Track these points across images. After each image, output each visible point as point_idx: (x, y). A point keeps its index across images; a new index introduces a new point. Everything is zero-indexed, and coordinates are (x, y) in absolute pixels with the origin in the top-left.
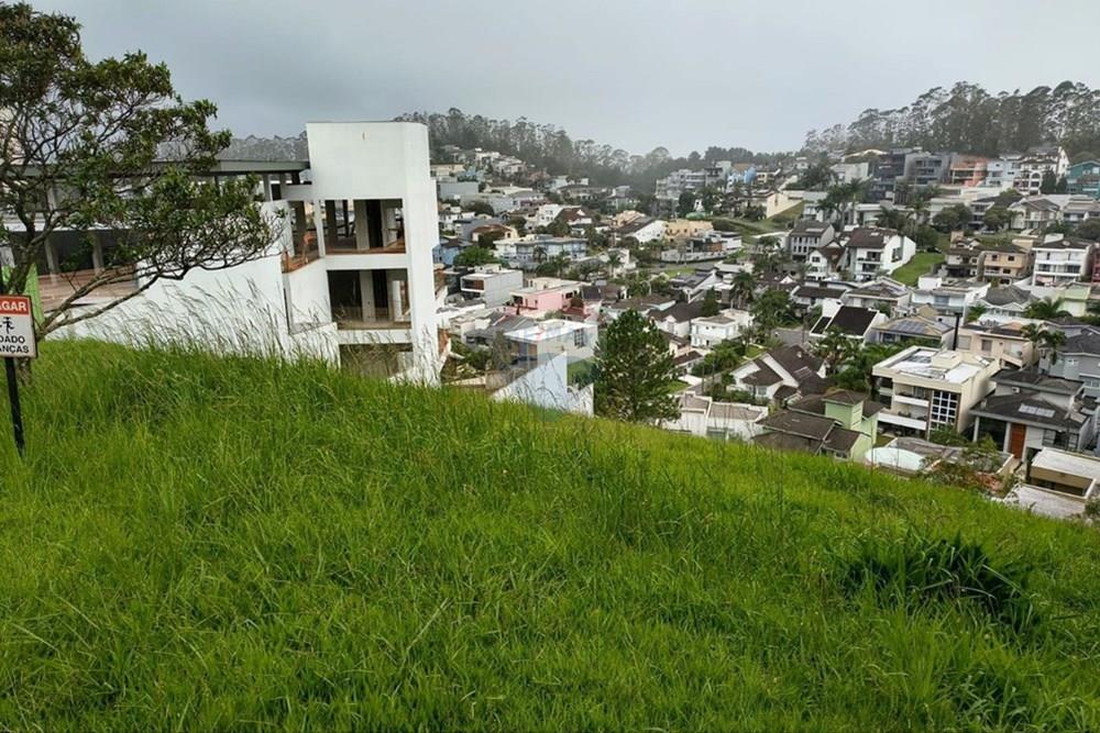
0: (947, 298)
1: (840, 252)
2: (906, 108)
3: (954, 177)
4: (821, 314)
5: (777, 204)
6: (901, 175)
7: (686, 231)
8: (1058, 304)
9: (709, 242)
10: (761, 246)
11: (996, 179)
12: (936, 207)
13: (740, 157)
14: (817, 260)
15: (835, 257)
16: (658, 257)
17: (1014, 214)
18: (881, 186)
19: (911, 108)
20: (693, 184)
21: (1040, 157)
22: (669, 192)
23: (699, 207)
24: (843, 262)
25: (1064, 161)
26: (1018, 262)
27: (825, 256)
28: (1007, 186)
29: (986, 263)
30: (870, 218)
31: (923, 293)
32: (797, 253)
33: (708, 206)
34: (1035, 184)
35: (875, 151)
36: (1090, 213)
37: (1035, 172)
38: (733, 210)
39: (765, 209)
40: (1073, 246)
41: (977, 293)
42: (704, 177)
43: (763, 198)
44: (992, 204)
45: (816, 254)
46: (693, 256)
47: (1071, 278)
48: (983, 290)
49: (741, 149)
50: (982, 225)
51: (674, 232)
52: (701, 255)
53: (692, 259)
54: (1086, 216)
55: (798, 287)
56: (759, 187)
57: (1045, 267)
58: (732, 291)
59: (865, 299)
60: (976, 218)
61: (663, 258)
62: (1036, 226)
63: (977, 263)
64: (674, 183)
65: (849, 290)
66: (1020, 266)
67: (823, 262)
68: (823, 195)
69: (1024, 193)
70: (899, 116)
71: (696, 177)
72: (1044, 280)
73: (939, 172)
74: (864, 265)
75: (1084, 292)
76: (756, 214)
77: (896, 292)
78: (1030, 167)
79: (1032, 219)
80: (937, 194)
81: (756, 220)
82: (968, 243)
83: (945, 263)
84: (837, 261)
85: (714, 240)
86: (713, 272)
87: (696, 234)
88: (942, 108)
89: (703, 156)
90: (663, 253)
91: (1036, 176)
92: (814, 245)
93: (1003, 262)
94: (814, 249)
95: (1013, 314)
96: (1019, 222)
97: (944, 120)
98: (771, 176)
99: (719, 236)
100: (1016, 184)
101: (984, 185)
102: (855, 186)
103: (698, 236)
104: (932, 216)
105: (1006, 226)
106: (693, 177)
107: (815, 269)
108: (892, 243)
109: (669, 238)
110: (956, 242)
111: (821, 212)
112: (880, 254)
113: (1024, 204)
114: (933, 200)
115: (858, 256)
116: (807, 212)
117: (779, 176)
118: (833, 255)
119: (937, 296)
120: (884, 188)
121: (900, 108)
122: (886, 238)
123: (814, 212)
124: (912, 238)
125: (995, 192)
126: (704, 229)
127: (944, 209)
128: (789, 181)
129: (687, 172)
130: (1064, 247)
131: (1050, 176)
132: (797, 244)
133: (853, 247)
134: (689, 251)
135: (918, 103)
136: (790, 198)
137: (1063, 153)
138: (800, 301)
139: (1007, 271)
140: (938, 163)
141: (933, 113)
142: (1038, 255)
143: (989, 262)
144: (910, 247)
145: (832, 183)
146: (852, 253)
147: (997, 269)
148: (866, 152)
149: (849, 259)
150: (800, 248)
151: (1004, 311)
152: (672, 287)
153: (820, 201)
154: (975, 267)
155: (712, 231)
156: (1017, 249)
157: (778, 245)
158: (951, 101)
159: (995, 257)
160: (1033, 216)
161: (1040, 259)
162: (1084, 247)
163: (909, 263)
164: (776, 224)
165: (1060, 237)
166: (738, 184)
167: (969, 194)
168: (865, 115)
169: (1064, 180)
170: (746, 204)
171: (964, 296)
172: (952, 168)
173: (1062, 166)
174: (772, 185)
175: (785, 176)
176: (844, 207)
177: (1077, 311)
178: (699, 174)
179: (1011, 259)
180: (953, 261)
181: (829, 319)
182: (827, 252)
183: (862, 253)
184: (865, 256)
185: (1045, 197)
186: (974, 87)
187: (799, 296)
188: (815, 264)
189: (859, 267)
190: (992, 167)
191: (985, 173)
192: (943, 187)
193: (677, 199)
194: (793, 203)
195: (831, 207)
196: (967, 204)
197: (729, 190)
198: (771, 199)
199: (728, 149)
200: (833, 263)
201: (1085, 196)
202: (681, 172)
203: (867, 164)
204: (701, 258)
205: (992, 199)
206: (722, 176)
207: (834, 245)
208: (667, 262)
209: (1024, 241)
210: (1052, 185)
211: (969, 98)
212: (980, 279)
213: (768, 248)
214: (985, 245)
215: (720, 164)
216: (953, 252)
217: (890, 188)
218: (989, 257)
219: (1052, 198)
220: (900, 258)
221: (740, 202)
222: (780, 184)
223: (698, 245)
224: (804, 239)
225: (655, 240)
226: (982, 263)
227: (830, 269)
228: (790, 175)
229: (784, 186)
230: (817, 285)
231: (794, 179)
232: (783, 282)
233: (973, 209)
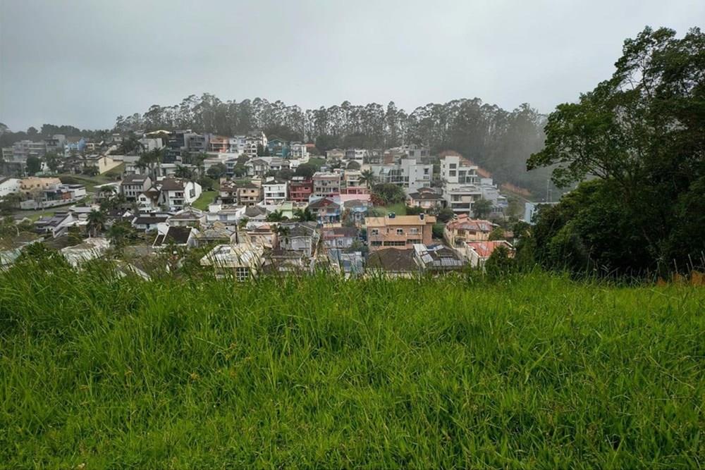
0: (226, 216)
1: (158, 193)
2: (177, 106)
3: (213, 148)
4: (157, 234)
5: (106, 164)
6: (184, 145)
7: (38, 185)
8: (281, 213)
9: (59, 192)
10: (103, 193)
11: (234, 149)
12: (208, 164)
13: (70, 132)
14: (144, 200)
15: (155, 197)
16: (18, 206)
17: (248, 168)
18: (173, 153)
19: (180, 106)
20: (36, 151)
21: (254, 137)
22: (15, 157)
23: (45, 167)
24: (161, 200)
25: (265, 139)
26: (256, 193)
27: (148, 197)
28: (241, 152)
29: (241, 195)
30: (170, 172)
31: (213, 214)
32: (129, 195)
33: (53, 167)
34: (254, 151)
35: (164, 131)
36: (282, 166)
37: (253, 145)
38: (73, 169)
39: (98, 168)
40: (280, 183)
41: (241, 212)
42: (44, 146)
43: (96, 160)
44: (236, 162)
45: (143, 196)
46: (49, 203)
47: (282, 199)
48: (243, 209)
49: (70, 127)
50: (233, 175)
51: (28, 187)
52: (55, 203)
53: (48, 206)
54: (280, 168)
55: (135, 219)
56: (90, 153)
57: (269, 195)
58: (88, 226)
59: (181, 222)
60: (230, 170)
61: (23, 207)
62: (259, 173)
63: (237, 195)
64: (19, 150)
65: (169, 217)
66: (257, 195)
67: (148, 201)
68: (137, 158)
69: (250, 156)
70: (173, 110)
71: (38, 146)
72: (270, 202)
73: (204, 144)
74: (175, 201)
75: (289, 206)
76: (93, 171)
77: (198, 216)
78: (250, 142)
79: (257, 169)
80: (206, 157)
81: (93, 175)
82: (230, 184)
83: (220, 196)
84: (157, 200)
85: (63, 191)
86: (70, 213)
87: (48, 187)
88: (197, 107)
89: (40, 131)
90: (21, 203)
91: (254, 147)
92: (139, 190)
93: (249, 193)
94: (140, 193)
95: (260, 221)
96: (251, 172)
97: (200, 115)
98: (98, 146)
99: (67, 188)
100: (245, 151)
101: (229, 152)
102: (157, 152)
103: (50, 189)
104: (206, 170)
105: (245, 174)
106: (35, 146)
107: (144, 206)
108: (188, 187)
109: (25, 191)
110: (223, 184)
111: (138, 169)
112: (182, 194)
113: (252, 162)
114: (205, 161)
115: (170, 195)
116: (128, 169)
117: (103, 145)
118: (154, 196)
119: (221, 215)
120: (174, 154)
121: (173, 106)
122: (185, 184)
123: (133, 169)
124: (198, 183)
125: (236, 156)
126: (55, 183)
127: (212, 166)
128: (111, 149)
129: (29, 142)
130: (276, 183)
131: (260, 147)
132: (128, 190)
133: (166, 190)
134: (44, 200)
135: (183, 104)
136: (115, 161)
137: (264, 135)
138: (139, 227)
139: (252, 198)
140: (203, 139)
141: (193, 110)
142: (265, 188)
143: (242, 194)
144: (198, 188)
145: (142, 151)
146: (165, 194)
147: (246, 197)
148: (158, 132)
149: (164, 198)
150: (130, 193)
151: (256, 220)
152: (37, 228)
153: (136, 162)
154: (235, 197)
155: (61, 185)
156: (254, 186)
157: (115, 191)
158: (202, 103)
159: (244, 191)
160: (258, 168)
161: (266, 191)
162: (284, 183)
163: (199, 198)
164: (109, 178)
165: (273, 178)
166: (73, 151)
167: (224, 157)
168: (152, 109)
169: (267, 148)
170: (83, 165)
171: (235, 214)
172: (211, 142)
173: (265, 142)
174: (100, 151)
175: (107, 146)
176: (153, 165)
177: (289, 215)
178: (39, 144)
179: (253, 191)
180: (224, 195)
181: (163, 236)
182: (150, 194)
183: (172, 194)
184: (174, 195)
185: (260, 158)
186: (213, 96)
187: (138, 224)
188: (143, 203)
189: (172, 203)
190: (231, 142)
191: (229, 145)
192: (208, 153)
193: (25, 162)
194: (117, 164)
195: (144, 166)
196: (223, 162)
197: (67, 156)
198: (101, 161)
199: (59, 126)
200: (155, 201)
201: (278, 157)
202: (23, 142)
203: (161, 139)
204: (55, 205)
205: (235, 160)
206: (59, 145)
207: (153, 189)
208: (27, 210)
209: (256, 181)
210: (262, 152)
211: (211, 103)
212: (239, 204)
213: (108, 194)
214: (238, 185)
215: (56, 137)
216: (223, 190)
217: (178, 154)
218: (242, 192)
219: (264, 159)
220: (194, 196)
221: (78, 163)
222: (106, 151)
223: (51, 195)
224: (132, 187)
225: (10, 194)
226: (239, 194)
227: (153, 205)
228: (111, 145)
229: (108, 152)
230: (149, 216)
231: (114, 148)
232: (124, 216)
233: (227, 165)
